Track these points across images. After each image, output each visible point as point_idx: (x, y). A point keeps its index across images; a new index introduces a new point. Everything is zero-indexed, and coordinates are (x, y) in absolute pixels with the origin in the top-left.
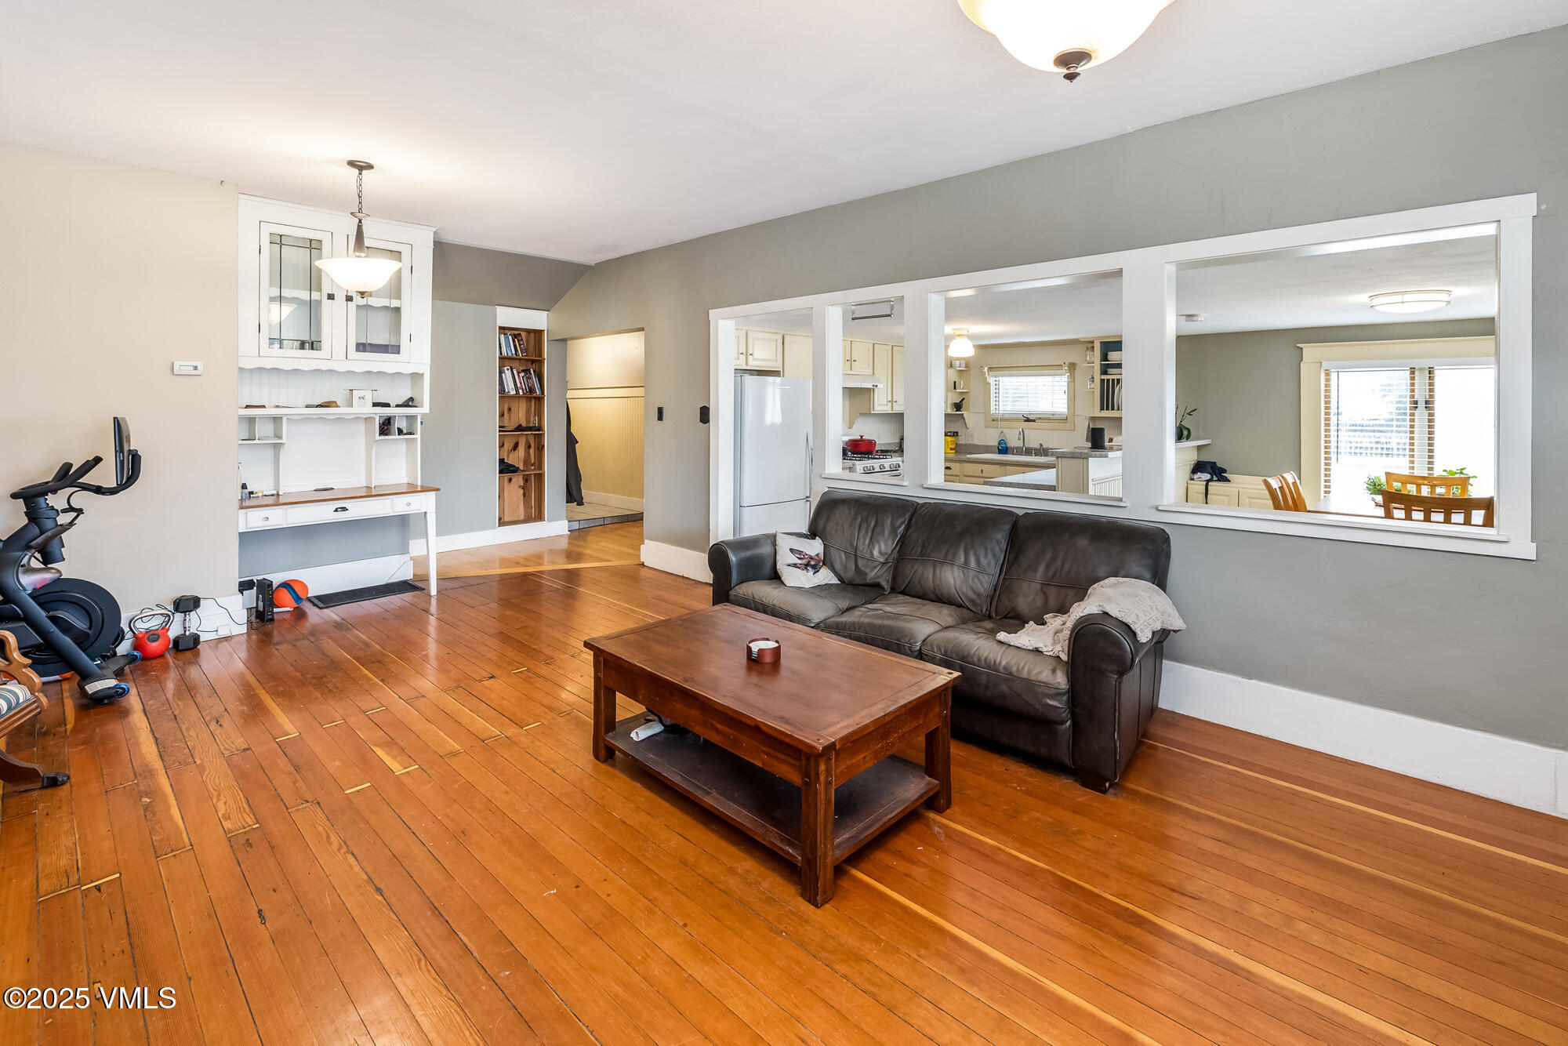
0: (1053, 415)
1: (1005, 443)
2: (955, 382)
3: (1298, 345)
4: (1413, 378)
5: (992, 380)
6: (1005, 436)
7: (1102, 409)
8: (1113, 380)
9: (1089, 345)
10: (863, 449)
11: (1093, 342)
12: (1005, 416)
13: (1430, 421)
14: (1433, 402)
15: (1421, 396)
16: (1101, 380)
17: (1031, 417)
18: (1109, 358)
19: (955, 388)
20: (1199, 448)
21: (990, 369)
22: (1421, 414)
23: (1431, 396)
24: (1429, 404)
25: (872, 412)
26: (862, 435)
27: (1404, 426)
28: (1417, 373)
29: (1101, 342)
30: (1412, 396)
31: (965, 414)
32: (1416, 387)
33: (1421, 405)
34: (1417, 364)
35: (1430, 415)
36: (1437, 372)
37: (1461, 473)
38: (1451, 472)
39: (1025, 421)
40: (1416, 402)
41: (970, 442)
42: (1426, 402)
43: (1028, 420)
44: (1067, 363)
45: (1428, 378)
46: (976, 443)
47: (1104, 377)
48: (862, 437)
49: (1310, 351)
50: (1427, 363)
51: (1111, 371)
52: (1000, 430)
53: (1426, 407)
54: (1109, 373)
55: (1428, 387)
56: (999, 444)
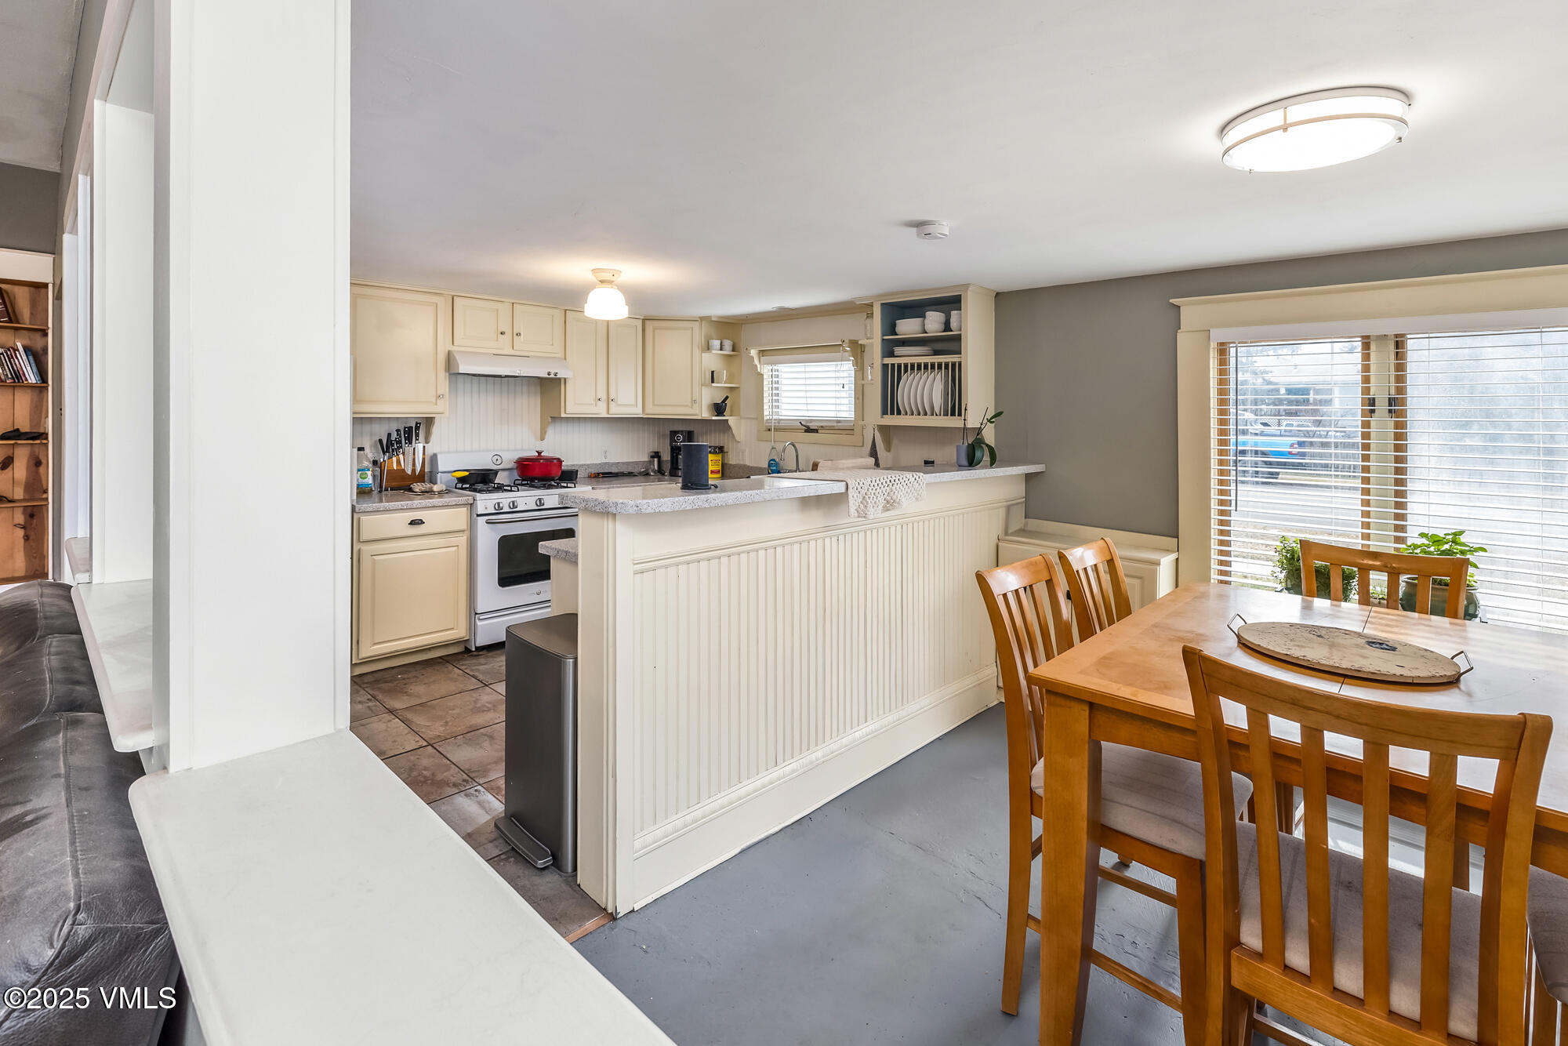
0: (838, 422)
2: (713, 372)
3: (1171, 301)
4: (1366, 357)
5: (766, 370)
7: (884, 412)
8: (899, 366)
9: (866, 308)
10: (537, 472)
11: (871, 305)
12: (782, 424)
13: (1399, 436)
14: (1403, 402)
15: (1381, 391)
16: (884, 365)
17: (813, 426)
18: (898, 329)
19: (713, 382)
20: (1029, 477)
21: (762, 353)
22: (1381, 423)
23: (1401, 390)
24: (1396, 405)
25: (563, 415)
26: (539, 449)
27: (1354, 456)
28: (1373, 347)
29: (882, 304)
30: (1366, 391)
31: (732, 421)
32: (1373, 373)
33: (1382, 407)
34: (1375, 328)
35: (1398, 425)
36: (1410, 344)
37: (1454, 542)
38: (1437, 541)
39: (806, 431)
40: (1372, 402)
41: (741, 463)
42: (1391, 401)
43: (808, 430)
44: (847, 341)
45: (1392, 356)
46: (748, 463)
47: (889, 361)
48: (539, 453)
49: (1193, 311)
50: (1391, 327)
51: (898, 350)
52: (771, 445)
53: (1390, 411)
54: (896, 353)
55: (1393, 373)
56: (770, 463)
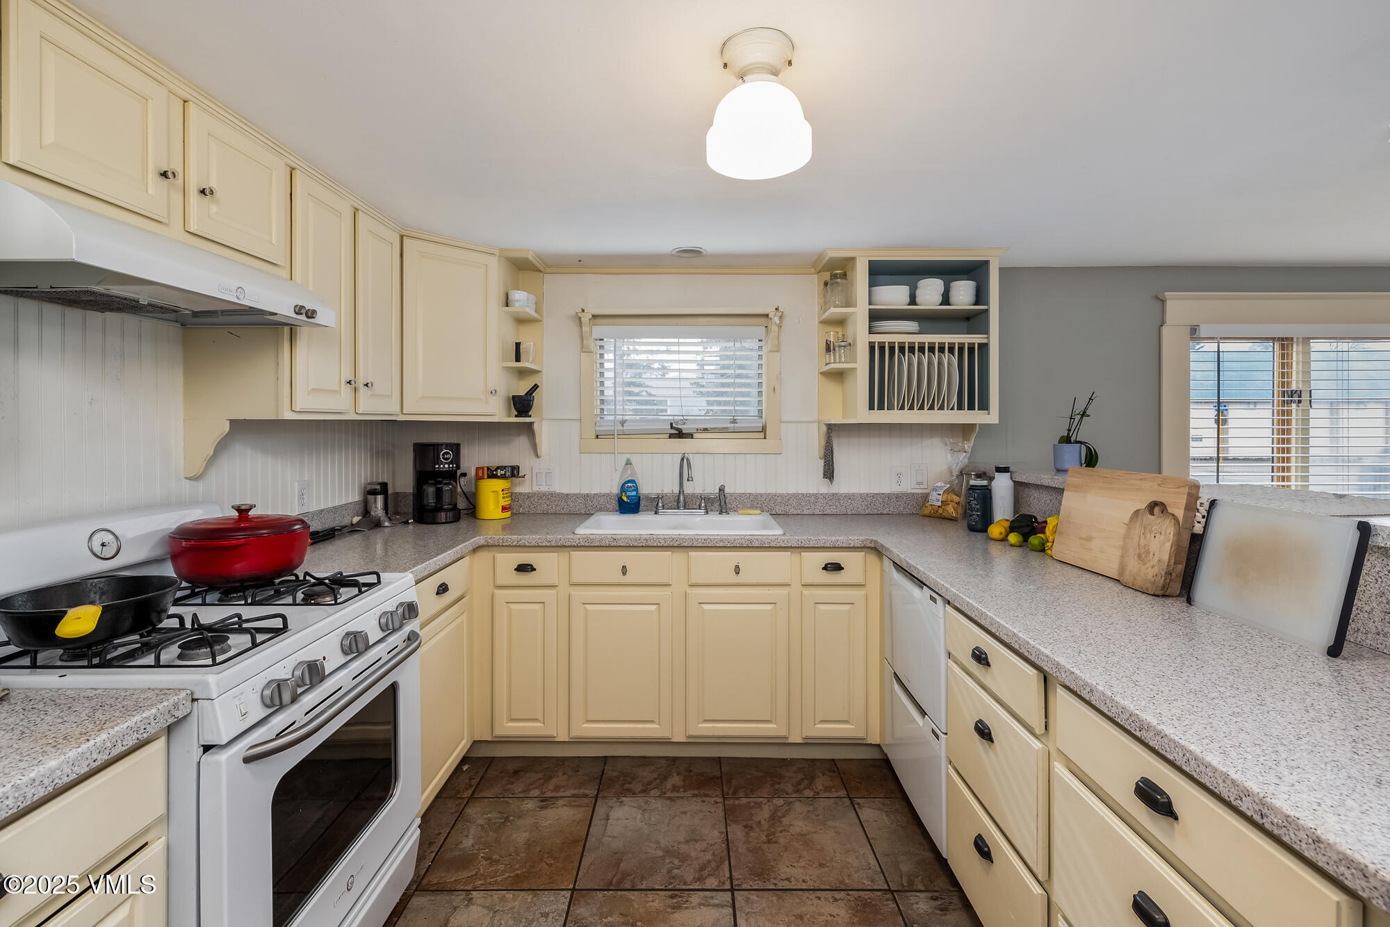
1: (636, 490)
2: (518, 345)
6: (634, 473)
7: (871, 406)
15: (1302, 382)
16: (870, 343)
17: (686, 428)
19: (517, 360)
21: (594, 319)
28: (1295, 347)
29: (870, 262)
30: (1287, 385)
31: (541, 424)
32: (1294, 370)
39: (671, 436)
40: (1297, 393)
43: (678, 435)
52: (622, 460)
56: (623, 489)
